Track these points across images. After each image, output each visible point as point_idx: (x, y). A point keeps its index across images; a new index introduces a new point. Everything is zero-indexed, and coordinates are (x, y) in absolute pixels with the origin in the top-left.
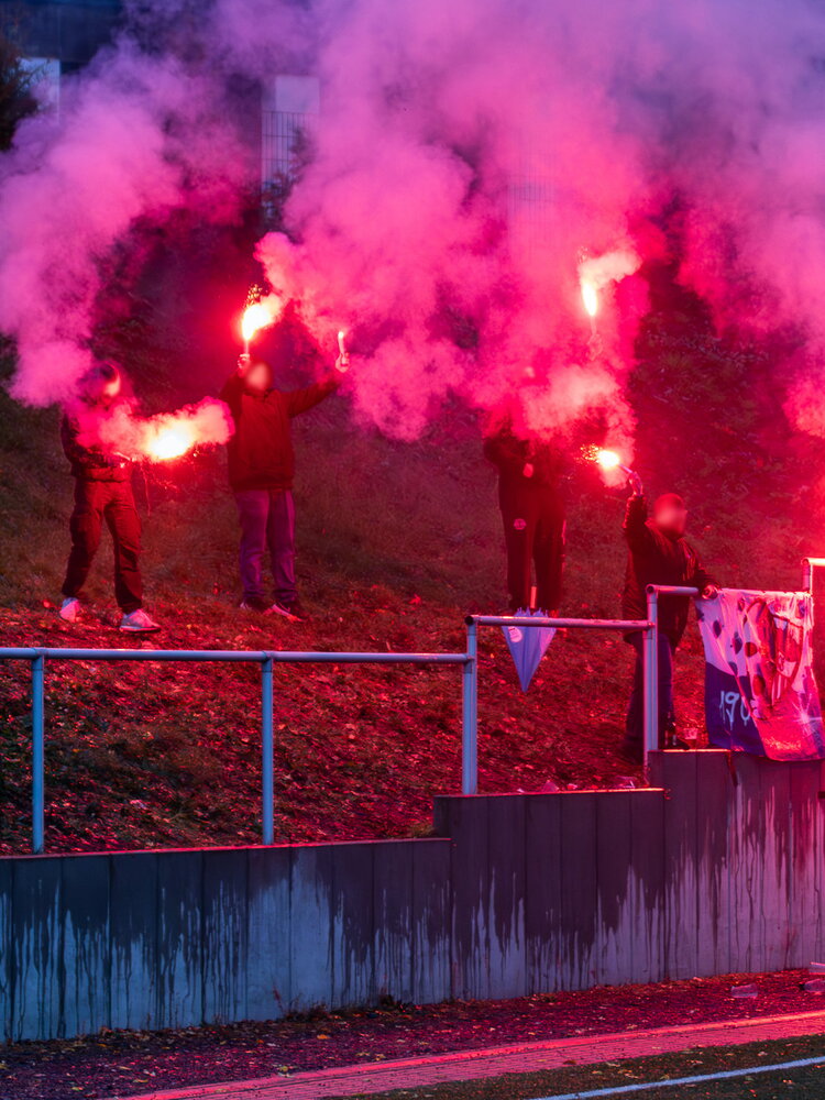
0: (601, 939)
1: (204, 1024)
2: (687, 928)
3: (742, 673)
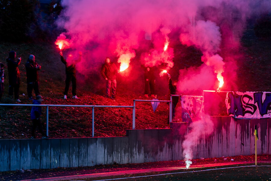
0: (159, 153)
1: (79, 166)
2: (177, 152)
3: (189, 109)
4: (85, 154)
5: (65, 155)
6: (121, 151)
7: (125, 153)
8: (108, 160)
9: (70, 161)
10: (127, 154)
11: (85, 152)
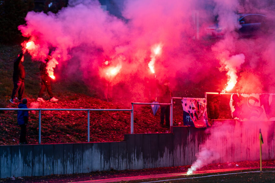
0: (159, 159)
1: (73, 173)
2: (178, 158)
3: (191, 112)
4: (80, 160)
5: (59, 161)
6: (118, 157)
7: (122, 159)
8: (104, 167)
9: (64, 168)
10: (125, 160)
11: (80, 158)
